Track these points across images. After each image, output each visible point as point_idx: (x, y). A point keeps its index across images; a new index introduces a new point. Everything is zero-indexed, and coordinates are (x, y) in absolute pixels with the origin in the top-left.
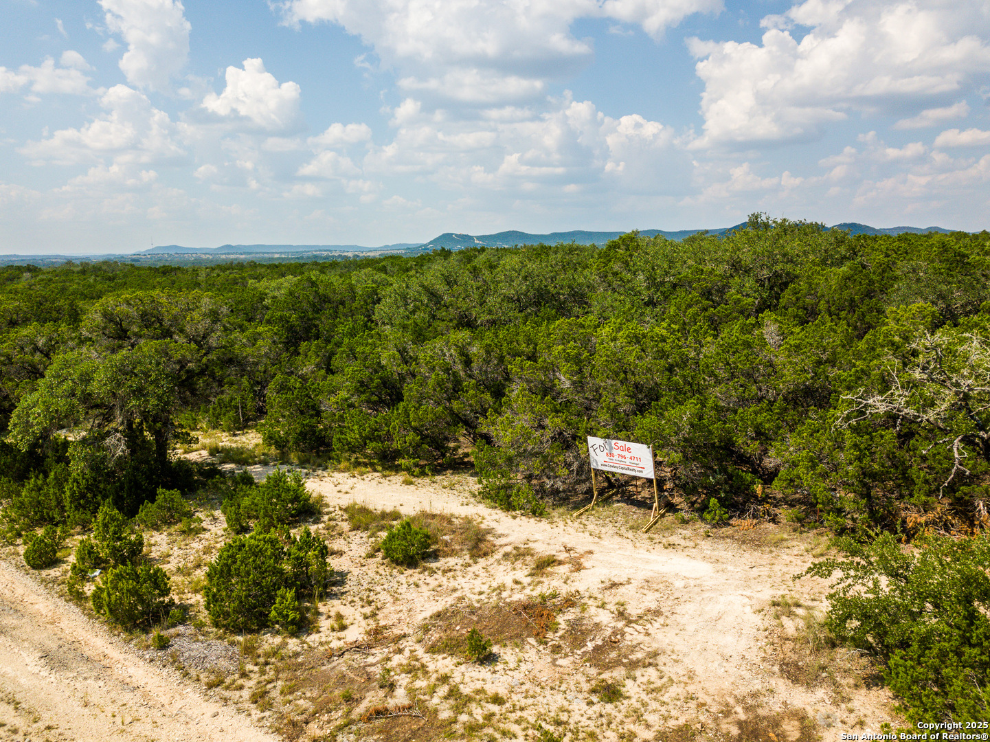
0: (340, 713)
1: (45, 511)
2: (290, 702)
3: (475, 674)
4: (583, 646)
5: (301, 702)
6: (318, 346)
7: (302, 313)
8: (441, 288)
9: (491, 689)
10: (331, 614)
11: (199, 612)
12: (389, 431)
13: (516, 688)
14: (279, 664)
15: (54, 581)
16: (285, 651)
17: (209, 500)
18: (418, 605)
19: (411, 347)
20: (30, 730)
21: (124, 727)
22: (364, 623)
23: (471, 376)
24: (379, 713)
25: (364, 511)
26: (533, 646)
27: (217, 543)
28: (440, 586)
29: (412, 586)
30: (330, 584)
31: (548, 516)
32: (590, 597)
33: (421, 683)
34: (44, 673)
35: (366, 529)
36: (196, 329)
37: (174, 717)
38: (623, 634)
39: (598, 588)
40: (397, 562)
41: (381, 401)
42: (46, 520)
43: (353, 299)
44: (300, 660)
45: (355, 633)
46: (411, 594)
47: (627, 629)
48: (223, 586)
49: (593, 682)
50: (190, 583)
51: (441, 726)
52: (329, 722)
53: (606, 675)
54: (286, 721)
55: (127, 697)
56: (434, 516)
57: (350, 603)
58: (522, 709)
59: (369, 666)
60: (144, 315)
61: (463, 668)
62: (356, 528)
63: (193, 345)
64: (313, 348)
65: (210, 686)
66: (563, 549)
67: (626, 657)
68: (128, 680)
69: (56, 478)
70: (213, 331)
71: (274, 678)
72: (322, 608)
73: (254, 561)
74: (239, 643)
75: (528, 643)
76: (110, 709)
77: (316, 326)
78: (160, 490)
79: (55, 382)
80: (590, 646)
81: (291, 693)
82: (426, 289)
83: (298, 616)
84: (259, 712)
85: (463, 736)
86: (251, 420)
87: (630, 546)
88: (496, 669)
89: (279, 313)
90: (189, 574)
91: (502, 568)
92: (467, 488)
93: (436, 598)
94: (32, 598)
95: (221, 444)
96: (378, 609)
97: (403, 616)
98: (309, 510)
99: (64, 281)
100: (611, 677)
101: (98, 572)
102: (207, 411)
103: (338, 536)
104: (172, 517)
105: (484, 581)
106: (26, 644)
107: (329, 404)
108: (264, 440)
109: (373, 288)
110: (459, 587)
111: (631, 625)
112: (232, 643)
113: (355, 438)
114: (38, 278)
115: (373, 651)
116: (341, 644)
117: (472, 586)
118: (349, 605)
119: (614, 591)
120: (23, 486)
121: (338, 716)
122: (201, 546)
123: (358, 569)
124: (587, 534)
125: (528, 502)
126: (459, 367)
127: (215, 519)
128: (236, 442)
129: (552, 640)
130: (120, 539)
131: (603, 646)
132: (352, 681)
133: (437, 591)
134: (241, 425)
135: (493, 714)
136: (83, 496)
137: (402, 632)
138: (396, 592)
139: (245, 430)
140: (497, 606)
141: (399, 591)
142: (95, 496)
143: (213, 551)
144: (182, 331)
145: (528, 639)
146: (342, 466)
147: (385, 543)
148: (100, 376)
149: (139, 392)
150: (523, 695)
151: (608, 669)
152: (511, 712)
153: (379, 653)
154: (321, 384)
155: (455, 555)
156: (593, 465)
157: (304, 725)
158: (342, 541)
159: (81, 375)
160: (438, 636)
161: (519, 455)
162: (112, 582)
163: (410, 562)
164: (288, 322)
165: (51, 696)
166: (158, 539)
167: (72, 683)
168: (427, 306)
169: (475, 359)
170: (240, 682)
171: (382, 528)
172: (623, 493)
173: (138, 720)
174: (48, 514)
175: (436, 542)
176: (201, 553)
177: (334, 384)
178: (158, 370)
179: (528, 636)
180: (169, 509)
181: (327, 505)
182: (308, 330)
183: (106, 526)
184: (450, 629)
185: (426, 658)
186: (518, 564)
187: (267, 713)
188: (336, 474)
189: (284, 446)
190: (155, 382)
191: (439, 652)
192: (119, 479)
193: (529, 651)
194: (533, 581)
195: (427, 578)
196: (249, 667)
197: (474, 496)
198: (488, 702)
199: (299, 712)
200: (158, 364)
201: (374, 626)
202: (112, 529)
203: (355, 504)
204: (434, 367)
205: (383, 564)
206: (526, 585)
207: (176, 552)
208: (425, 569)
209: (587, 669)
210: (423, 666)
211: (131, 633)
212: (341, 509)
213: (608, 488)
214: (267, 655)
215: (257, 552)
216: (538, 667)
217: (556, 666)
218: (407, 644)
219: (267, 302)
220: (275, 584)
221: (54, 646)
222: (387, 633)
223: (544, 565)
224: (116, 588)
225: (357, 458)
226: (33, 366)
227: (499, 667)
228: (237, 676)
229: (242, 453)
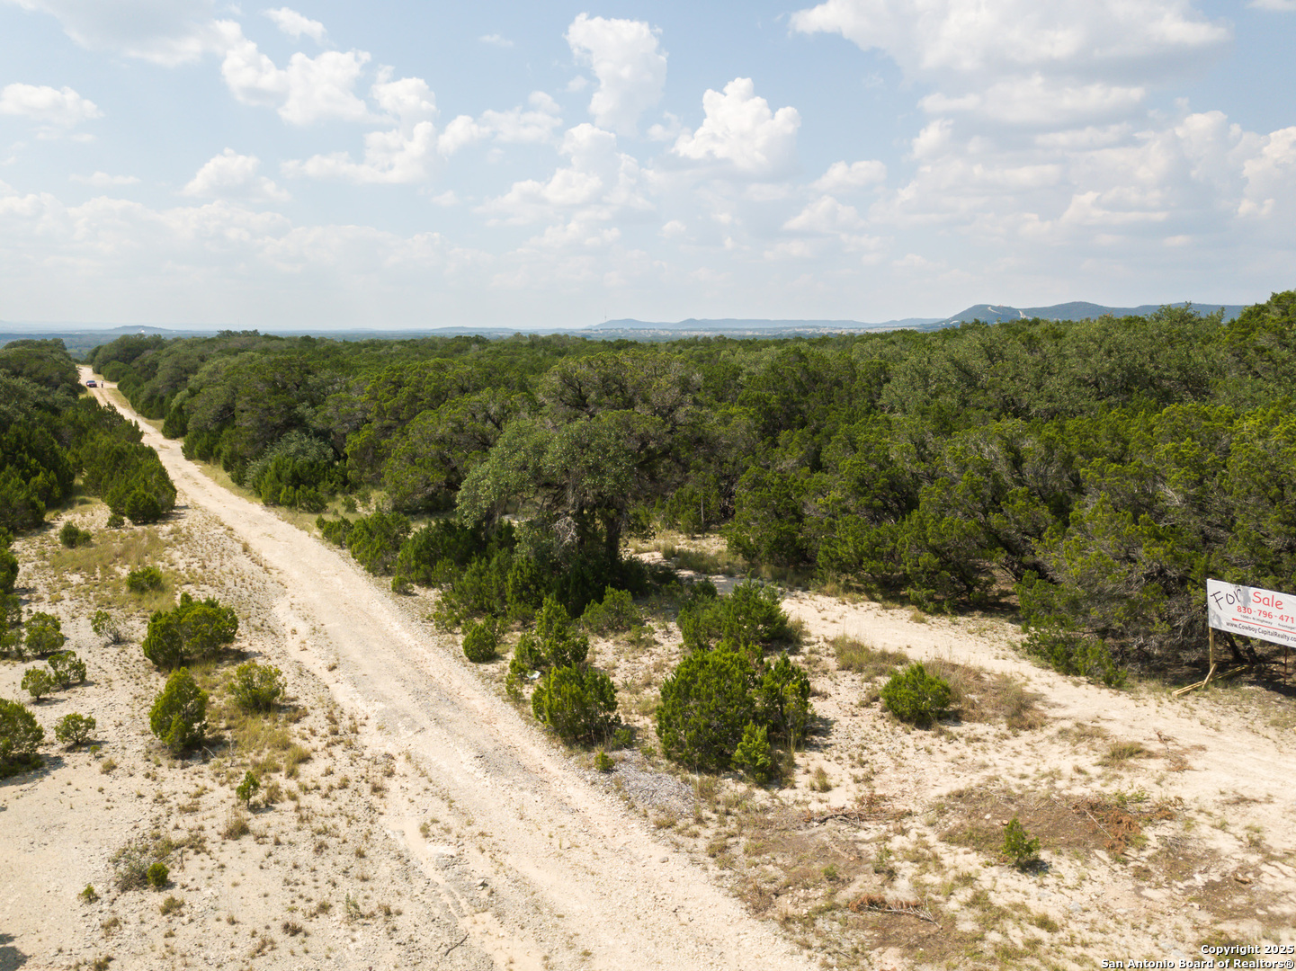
0: (820, 893)
1: (486, 599)
2: (756, 865)
3: (1013, 883)
4: (1188, 878)
5: (770, 868)
6: (802, 437)
7: (785, 394)
8: (978, 364)
9: (1037, 908)
10: (811, 768)
11: (648, 738)
12: (895, 547)
13: (1076, 914)
14: (743, 817)
15: (492, 677)
16: (749, 803)
17: (663, 609)
18: (931, 777)
19: (931, 439)
20: (463, 832)
21: (562, 851)
22: (854, 787)
23: (1021, 483)
24: (874, 904)
25: (857, 647)
26: (1105, 862)
27: (670, 660)
28: (963, 758)
29: (923, 751)
30: (811, 732)
31: (1131, 690)
32: (1200, 811)
33: (932, 878)
34: (480, 775)
35: (860, 670)
36: (663, 398)
37: (618, 853)
38: (1258, 873)
39: (1215, 801)
40: (901, 717)
41: (886, 508)
42: (485, 610)
43: (853, 378)
44: (769, 817)
45: (842, 797)
46: (921, 761)
47: (1264, 867)
48: (679, 709)
49: (1204, 932)
50: (638, 702)
51: (961, 940)
52: (806, 900)
53: (1228, 927)
54: (750, 886)
55: (566, 818)
56: (954, 667)
57: (837, 759)
58: (1085, 945)
59: (860, 842)
60: (605, 380)
61: (994, 871)
62: (846, 667)
63: (658, 418)
64: (796, 438)
65: (660, 826)
66: (1155, 736)
67: (1262, 907)
68: (567, 800)
69: (498, 564)
70: (681, 404)
71: (736, 832)
72: (798, 758)
73: (718, 683)
74: (694, 782)
75: (1096, 856)
76: (547, 828)
77: (800, 412)
78: (609, 589)
79: (507, 452)
80: (1199, 880)
81: (758, 854)
82: (956, 363)
83: (769, 762)
84: (717, 869)
85: (993, 960)
86: (714, 523)
87: (1272, 749)
88: (1046, 881)
89: (756, 393)
90: (637, 693)
91: (1056, 748)
92: (1004, 638)
93: (957, 773)
94: (468, 692)
95: (677, 547)
96: (874, 773)
97: (909, 787)
98: (785, 636)
99: (513, 354)
100: (1236, 932)
101: (537, 674)
102: (663, 507)
103: (820, 674)
104: (621, 623)
105: (1029, 761)
106: (462, 739)
107: (814, 508)
108: (730, 546)
109: (880, 364)
110: (991, 764)
111: (1273, 863)
112: (686, 781)
113: (848, 553)
114: (486, 351)
115: (866, 824)
116: (823, 807)
117: (1009, 766)
118: (833, 762)
119: (1241, 808)
120: (465, 570)
121: (818, 895)
122: (652, 662)
123: (848, 718)
124: (1196, 723)
125: (1100, 664)
126: (1002, 468)
127: (668, 632)
128: (695, 546)
129: (1136, 860)
130: (563, 638)
131: (1223, 884)
132: (837, 857)
133: (958, 763)
134: (702, 527)
135: (1039, 942)
136: (526, 587)
137: (907, 808)
138: (899, 756)
139: (706, 534)
140: (1048, 798)
141: (903, 755)
142: (538, 589)
143: (666, 669)
144: (646, 400)
145: (1097, 851)
146: (828, 588)
147: (886, 689)
148: (555, 448)
149: (595, 469)
150: (1088, 926)
151: (1231, 917)
152: (1066, 945)
153: (872, 830)
154: (806, 481)
155: (986, 720)
156: (1213, 623)
157: (774, 897)
158: (827, 681)
159: (535, 446)
160: (958, 822)
161: (1092, 597)
162: (554, 684)
163: (921, 719)
164: (767, 404)
165: (485, 801)
166: (604, 647)
167: (508, 791)
168: (957, 388)
169: (1029, 457)
170: (696, 828)
171: (881, 673)
172: (1260, 672)
173: (577, 847)
174: (488, 603)
175: (958, 701)
176: (652, 670)
177: (824, 482)
178: (617, 445)
179: (1096, 847)
180: (618, 613)
181: (808, 634)
182: (789, 417)
183: (549, 621)
184: (976, 816)
185: (941, 848)
186: (1083, 747)
187: (727, 872)
188: (819, 597)
189: (754, 556)
190: (614, 459)
191: (959, 843)
192: (565, 572)
193: (1098, 867)
194: (1105, 774)
195: (945, 744)
196: (706, 813)
197: (1015, 649)
198: (1031, 924)
199: (767, 879)
200: (618, 438)
201: (868, 794)
202: (556, 625)
203: (845, 637)
204: (966, 465)
205: (882, 717)
206: (1094, 777)
207: (623, 664)
208: (941, 733)
209: (1195, 912)
210: (936, 857)
211: (571, 748)
212: (826, 641)
213: (1232, 662)
214: (729, 803)
215: (723, 672)
216: (1112, 892)
217: (1141, 896)
218: (913, 824)
219: (743, 378)
220: (742, 717)
221: (489, 747)
222: (885, 806)
223: (1123, 754)
224: (558, 692)
225: (847, 580)
226: (483, 436)
227: (1050, 880)
228: (691, 821)
229: (702, 559)
